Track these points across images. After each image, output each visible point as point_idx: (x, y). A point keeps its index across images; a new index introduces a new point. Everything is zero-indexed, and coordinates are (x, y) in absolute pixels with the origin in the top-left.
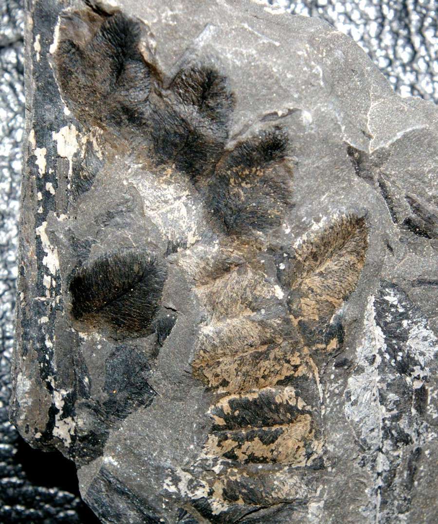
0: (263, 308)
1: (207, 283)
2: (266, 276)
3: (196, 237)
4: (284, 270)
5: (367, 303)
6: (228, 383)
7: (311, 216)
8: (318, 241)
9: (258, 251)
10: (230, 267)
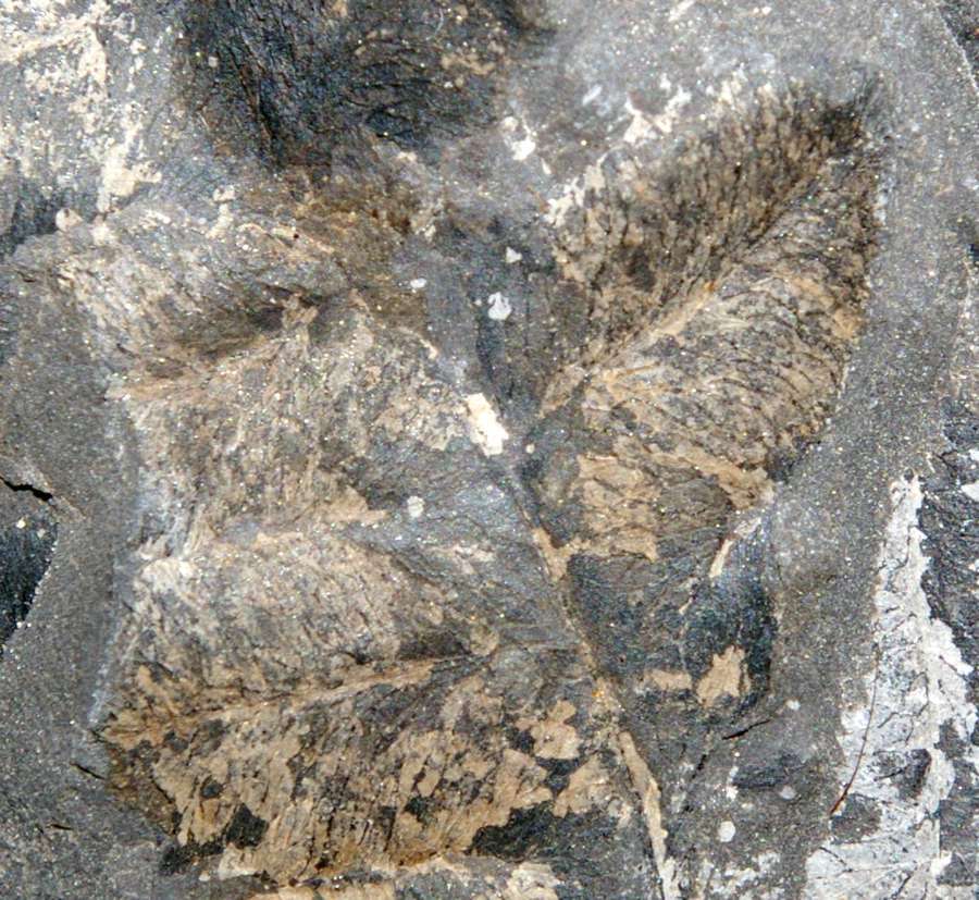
0: (415, 492)
1: (174, 371)
2: (433, 353)
3: (137, 168)
4: (509, 323)
5: (890, 509)
6: (261, 826)
7: (621, 85)
8: (651, 196)
9: (397, 238)
10: (279, 309)
